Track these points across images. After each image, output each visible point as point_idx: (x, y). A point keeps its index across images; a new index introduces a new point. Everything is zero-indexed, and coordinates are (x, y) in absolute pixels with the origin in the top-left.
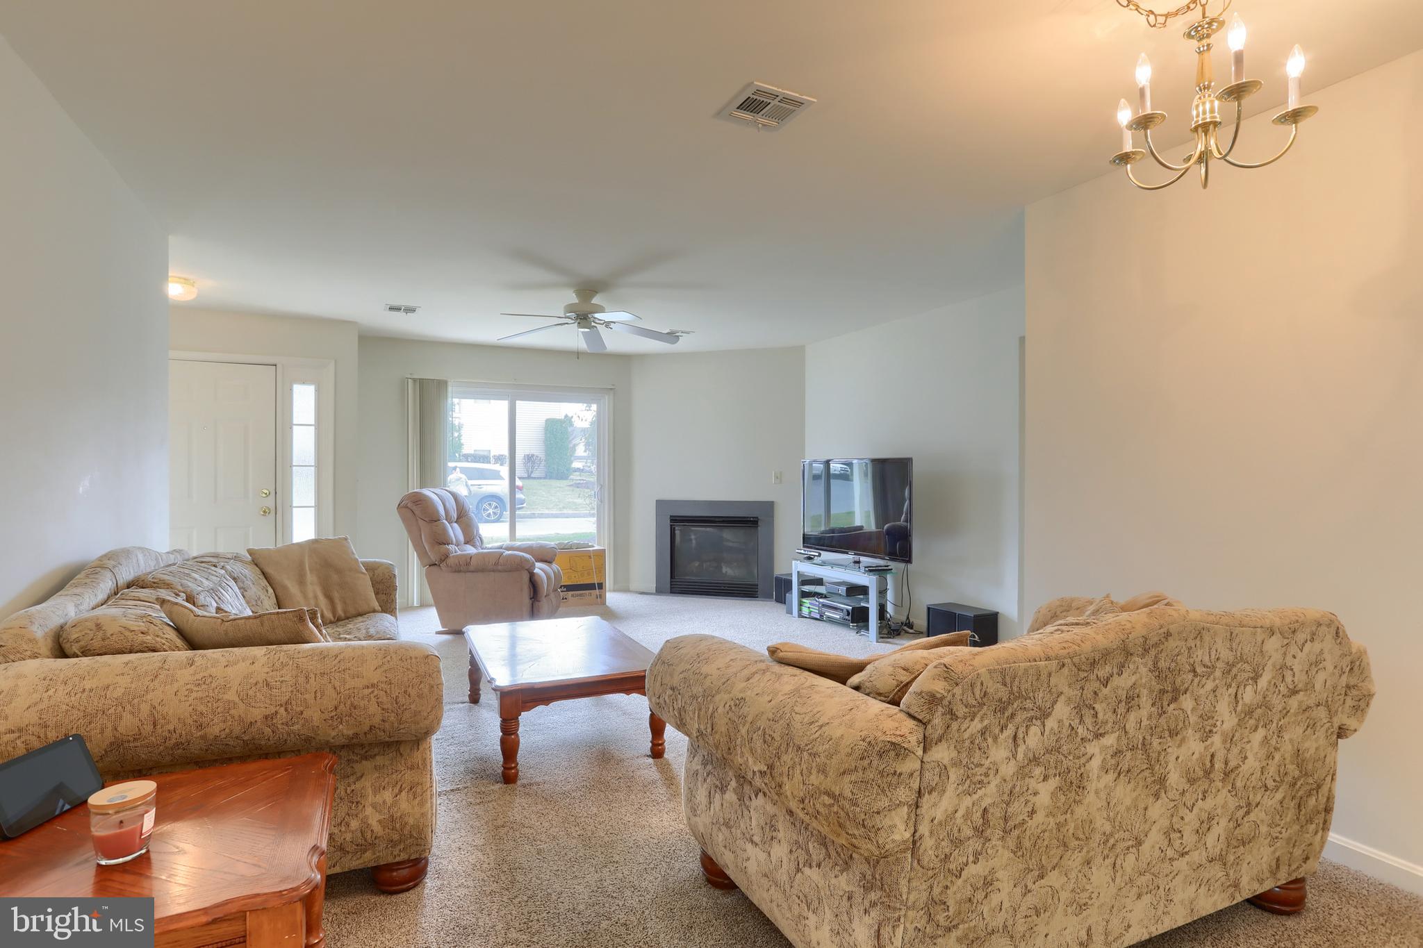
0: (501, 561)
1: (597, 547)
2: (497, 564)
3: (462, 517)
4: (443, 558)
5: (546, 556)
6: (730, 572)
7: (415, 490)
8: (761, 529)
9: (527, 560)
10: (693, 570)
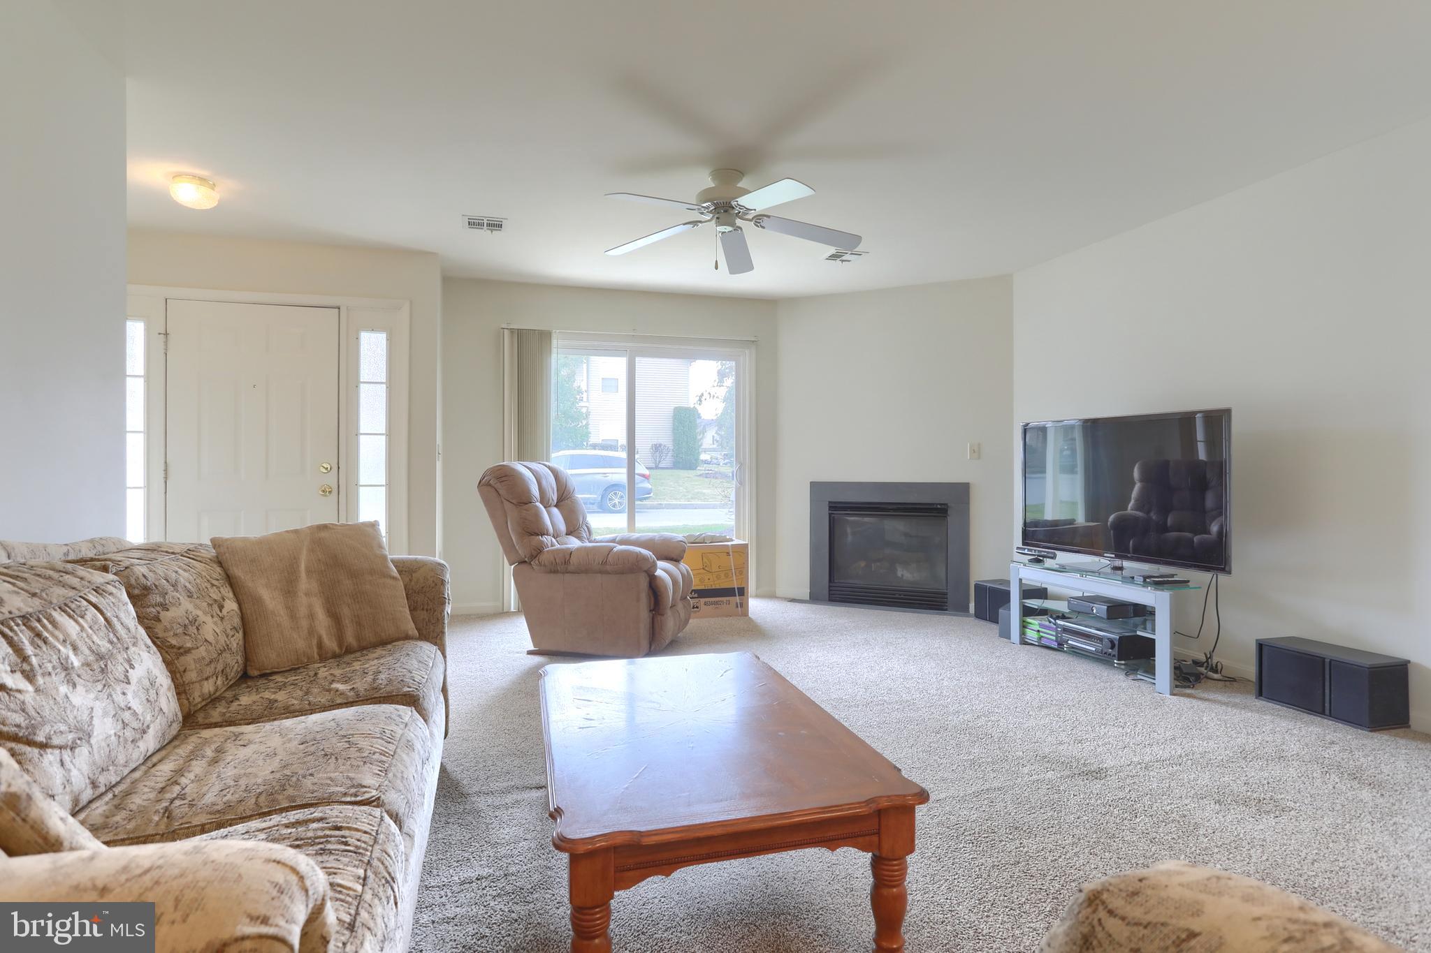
0: (610, 558)
1: (736, 542)
2: (604, 563)
3: (564, 499)
4: (535, 553)
5: (671, 552)
6: (907, 575)
7: (504, 463)
8: (952, 519)
9: (645, 559)
10: (858, 573)
